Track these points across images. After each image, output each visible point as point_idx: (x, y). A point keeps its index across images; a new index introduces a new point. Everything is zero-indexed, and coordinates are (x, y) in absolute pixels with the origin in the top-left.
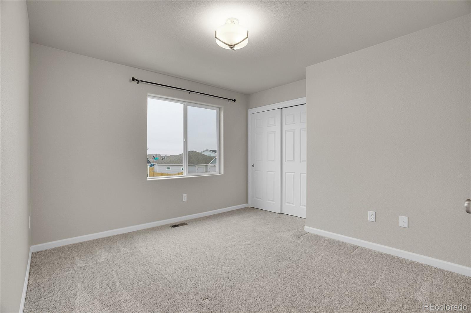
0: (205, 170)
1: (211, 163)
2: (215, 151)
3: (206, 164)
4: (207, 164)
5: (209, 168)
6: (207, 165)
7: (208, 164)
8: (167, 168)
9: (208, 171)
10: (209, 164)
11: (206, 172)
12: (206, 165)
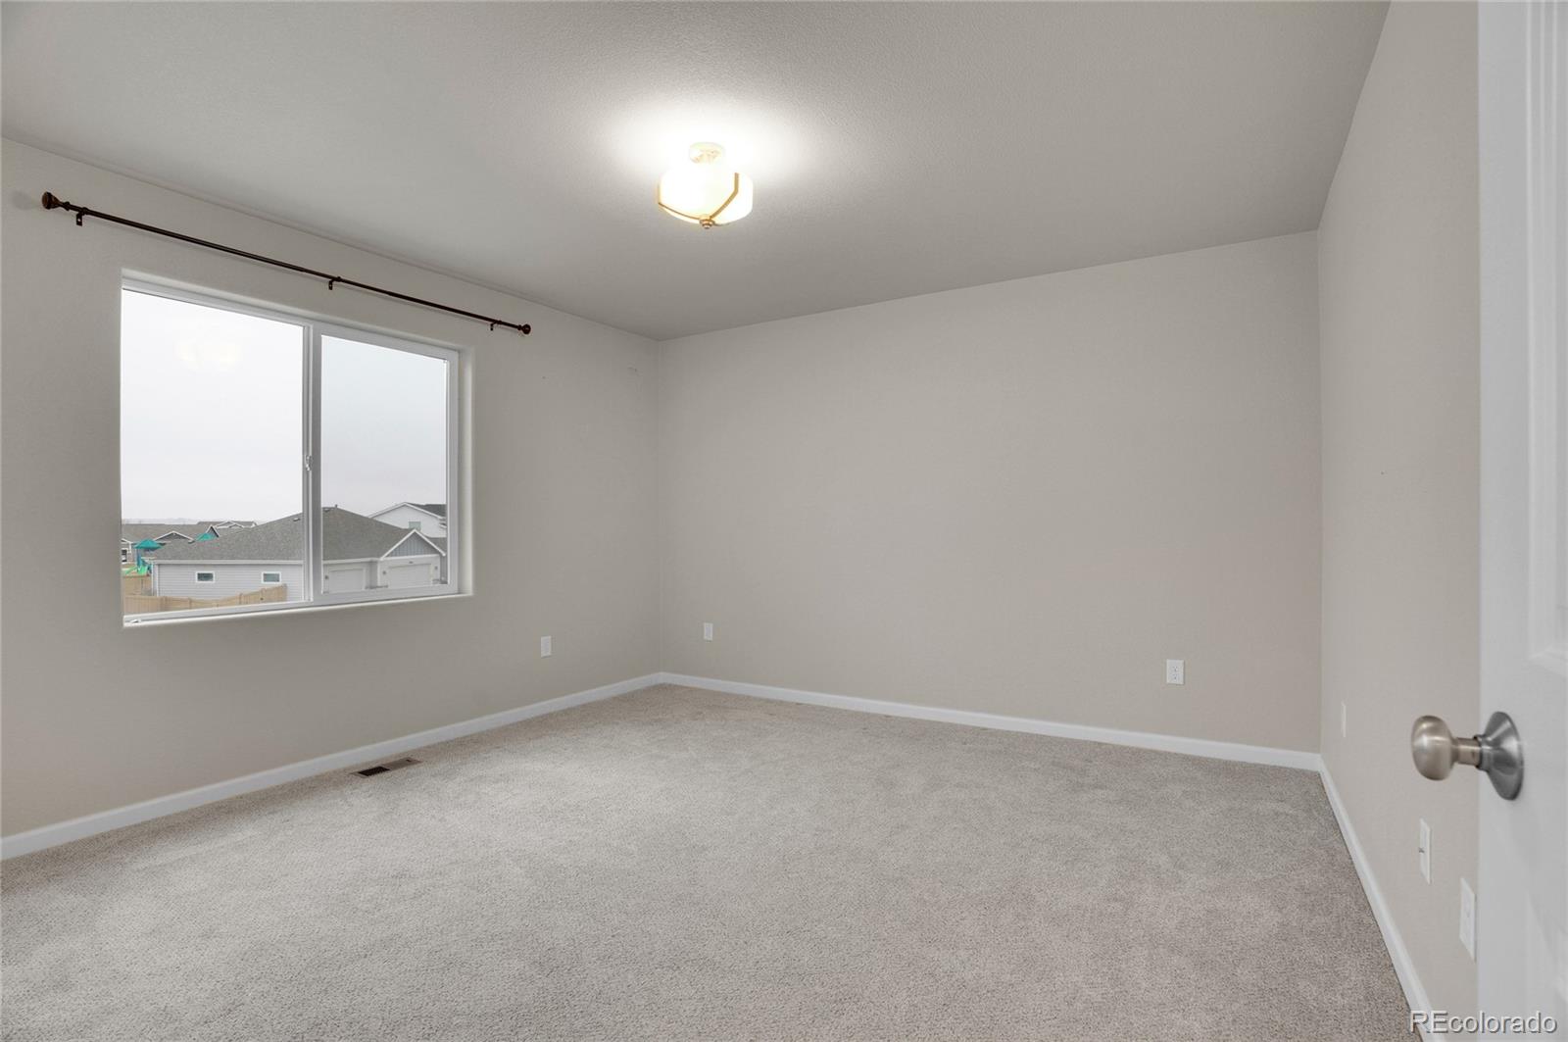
0: (364, 582)
1: (391, 555)
2: (437, 509)
3: (369, 559)
4: (375, 559)
5: (384, 573)
6: (376, 562)
7: (379, 556)
8: (199, 574)
9: (379, 584)
10: (382, 559)
11: (372, 588)
12: (371, 562)
